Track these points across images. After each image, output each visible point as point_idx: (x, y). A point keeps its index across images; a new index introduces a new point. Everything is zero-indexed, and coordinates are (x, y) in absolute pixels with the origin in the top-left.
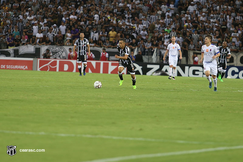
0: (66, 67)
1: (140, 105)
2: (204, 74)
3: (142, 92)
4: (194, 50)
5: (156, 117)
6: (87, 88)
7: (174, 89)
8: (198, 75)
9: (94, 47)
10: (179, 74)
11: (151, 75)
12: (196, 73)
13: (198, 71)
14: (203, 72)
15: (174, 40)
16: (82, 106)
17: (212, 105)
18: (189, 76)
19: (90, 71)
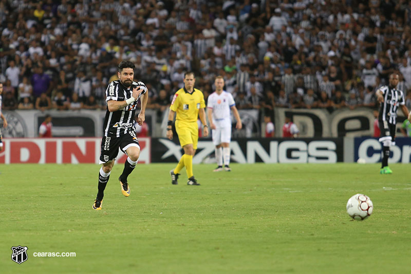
0: (25, 154)
1: (183, 225)
2: (309, 156)
3: (186, 199)
4: (286, 107)
5: (218, 249)
6: (72, 196)
7: (251, 190)
8: (297, 158)
9: (79, 109)
10: (258, 159)
11: (202, 163)
12: (294, 154)
13: (297, 150)
14: (307, 151)
15: (220, 84)
16: (64, 232)
17: (331, 221)
18: (278, 161)
19: (74, 160)
